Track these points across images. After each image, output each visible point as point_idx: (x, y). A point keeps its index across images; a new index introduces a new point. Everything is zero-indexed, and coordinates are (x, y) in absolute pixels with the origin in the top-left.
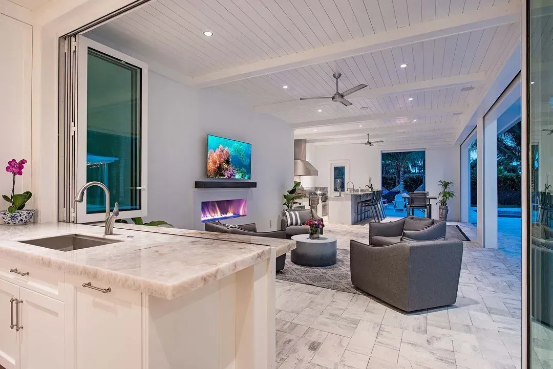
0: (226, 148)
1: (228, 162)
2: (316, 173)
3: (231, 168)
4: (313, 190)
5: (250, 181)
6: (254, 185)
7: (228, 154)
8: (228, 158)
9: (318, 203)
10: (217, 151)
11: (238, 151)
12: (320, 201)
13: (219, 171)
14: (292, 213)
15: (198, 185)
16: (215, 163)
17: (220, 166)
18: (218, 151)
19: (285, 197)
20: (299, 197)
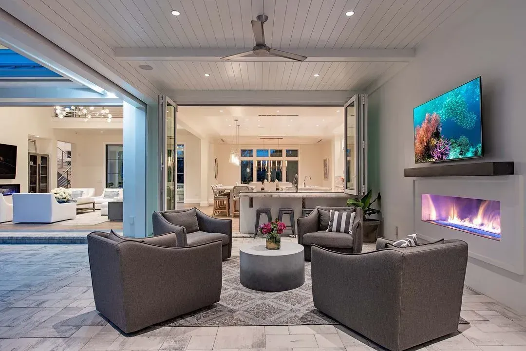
1: (437, 135)
7: (437, 125)
8: (437, 129)
10: (423, 124)
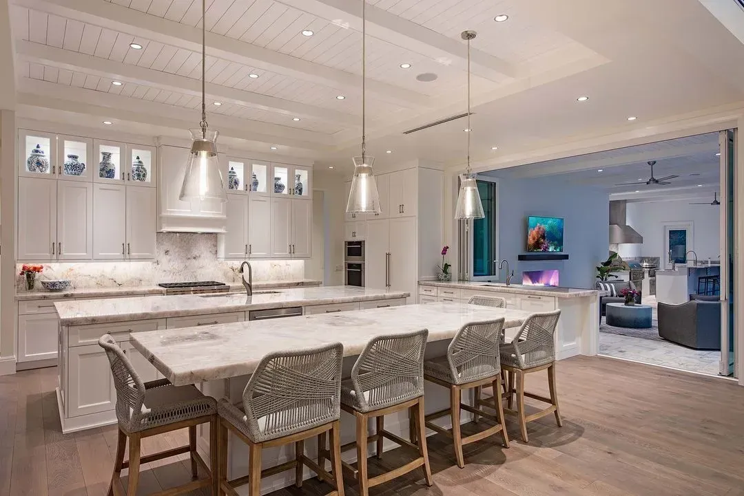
0: (543, 226)
1: (543, 237)
2: (639, 240)
3: (546, 242)
4: (638, 261)
5: (562, 253)
6: (566, 257)
7: (544, 232)
8: (544, 234)
9: (643, 277)
11: (552, 227)
12: (646, 275)
13: (537, 245)
14: (607, 285)
15: (521, 258)
16: (534, 239)
17: (538, 240)
18: (536, 229)
19: (599, 269)
20: (616, 269)
